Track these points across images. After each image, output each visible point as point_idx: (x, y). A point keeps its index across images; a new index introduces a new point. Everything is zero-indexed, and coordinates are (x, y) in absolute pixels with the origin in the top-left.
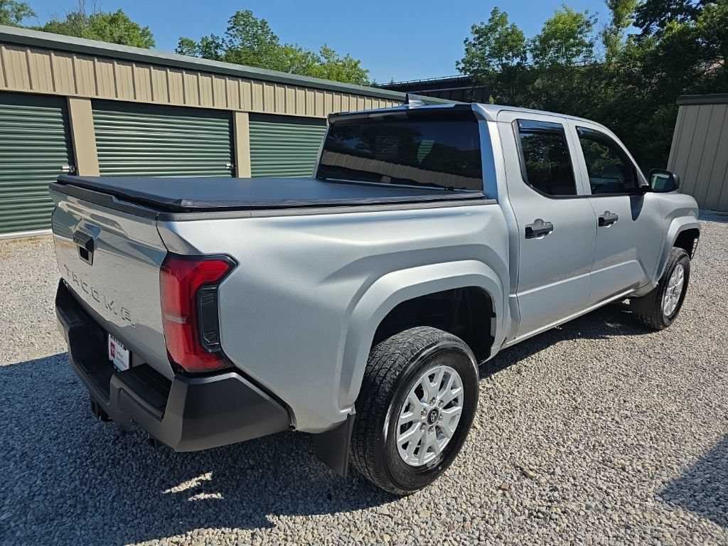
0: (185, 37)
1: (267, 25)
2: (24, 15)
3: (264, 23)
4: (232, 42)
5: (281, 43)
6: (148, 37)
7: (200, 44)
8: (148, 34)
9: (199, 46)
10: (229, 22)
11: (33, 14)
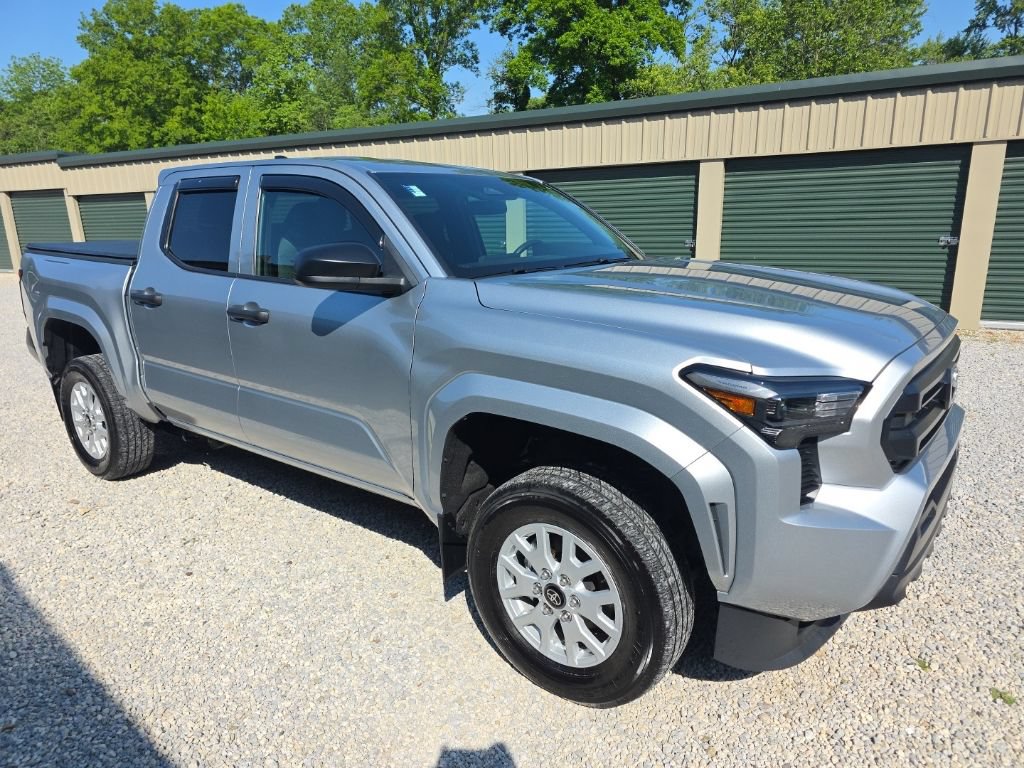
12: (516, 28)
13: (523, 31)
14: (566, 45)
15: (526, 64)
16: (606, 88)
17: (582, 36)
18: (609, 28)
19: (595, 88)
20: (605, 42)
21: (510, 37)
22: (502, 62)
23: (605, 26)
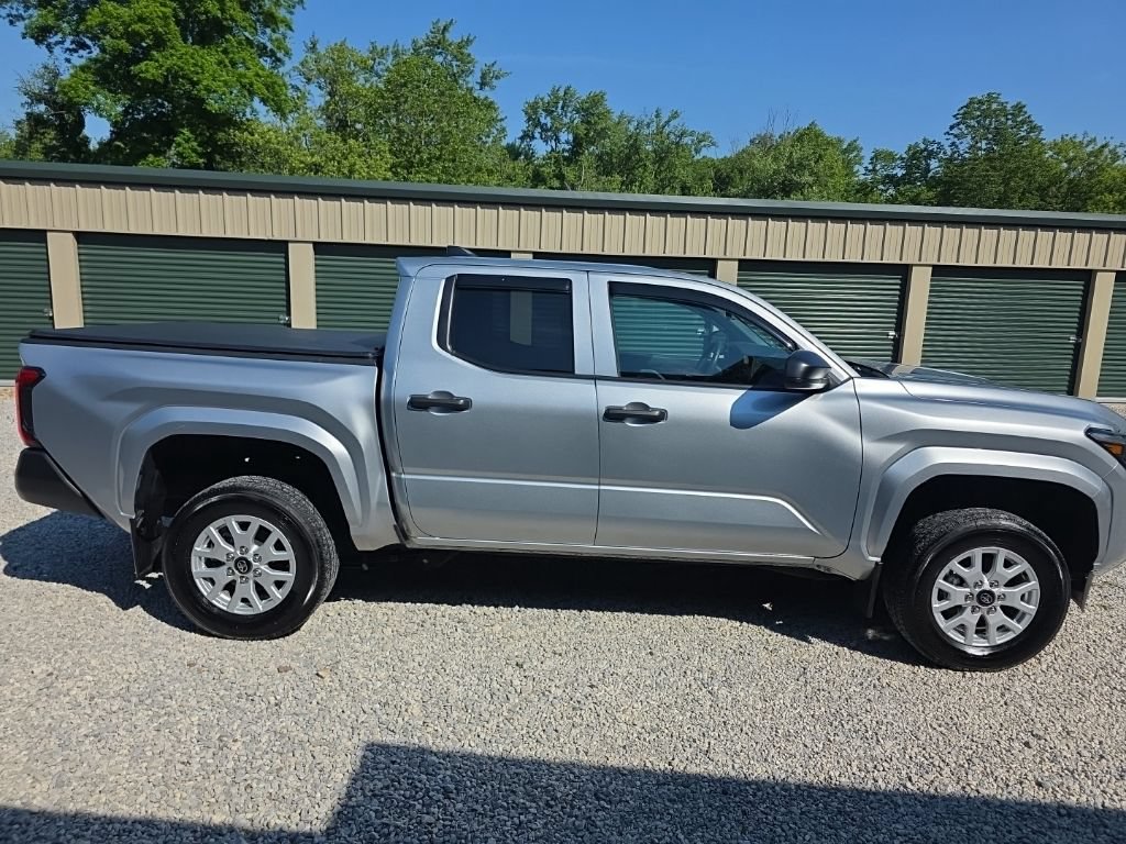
0: (880, 148)
1: (1025, 109)
2: (705, 146)
3: (1019, 108)
4: (957, 147)
5: (1048, 137)
6: (854, 154)
7: (904, 156)
8: (856, 148)
9: (902, 159)
10: (954, 116)
11: (713, 144)
12: (58, 38)
13: (68, 44)
14: (149, 76)
15: (87, 88)
16: (201, 134)
17: (168, 70)
18: (201, 67)
19: (185, 131)
20: (197, 83)
21: (49, 47)
22: (42, 77)
23: (195, 65)
